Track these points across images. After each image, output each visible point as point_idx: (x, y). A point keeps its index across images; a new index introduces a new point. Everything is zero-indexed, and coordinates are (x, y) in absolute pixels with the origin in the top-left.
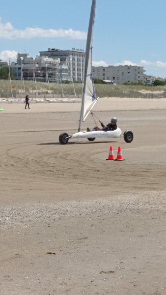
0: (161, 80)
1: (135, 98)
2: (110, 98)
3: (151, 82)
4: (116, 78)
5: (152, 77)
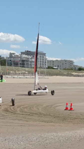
0: (82, 68)
1: (70, 76)
2: (57, 76)
3: (77, 68)
4: (59, 66)
5: (78, 66)
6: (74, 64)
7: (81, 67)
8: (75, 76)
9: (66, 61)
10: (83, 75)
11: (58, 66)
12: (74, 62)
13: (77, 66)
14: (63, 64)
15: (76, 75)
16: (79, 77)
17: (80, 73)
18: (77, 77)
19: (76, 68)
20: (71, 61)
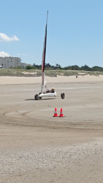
0: (31, 66)
1: (20, 76)
3: (25, 67)
4: (4, 64)
5: (26, 64)
6: (21, 62)
7: (29, 64)
8: (26, 76)
9: (11, 59)
10: (35, 75)
11: (2, 64)
12: (21, 59)
13: (24, 64)
14: (8, 62)
15: (27, 74)
16: (30, 77)
17: (32, 72)
18: (29, 77)
19: (23, 66)
20: (18, 58)
